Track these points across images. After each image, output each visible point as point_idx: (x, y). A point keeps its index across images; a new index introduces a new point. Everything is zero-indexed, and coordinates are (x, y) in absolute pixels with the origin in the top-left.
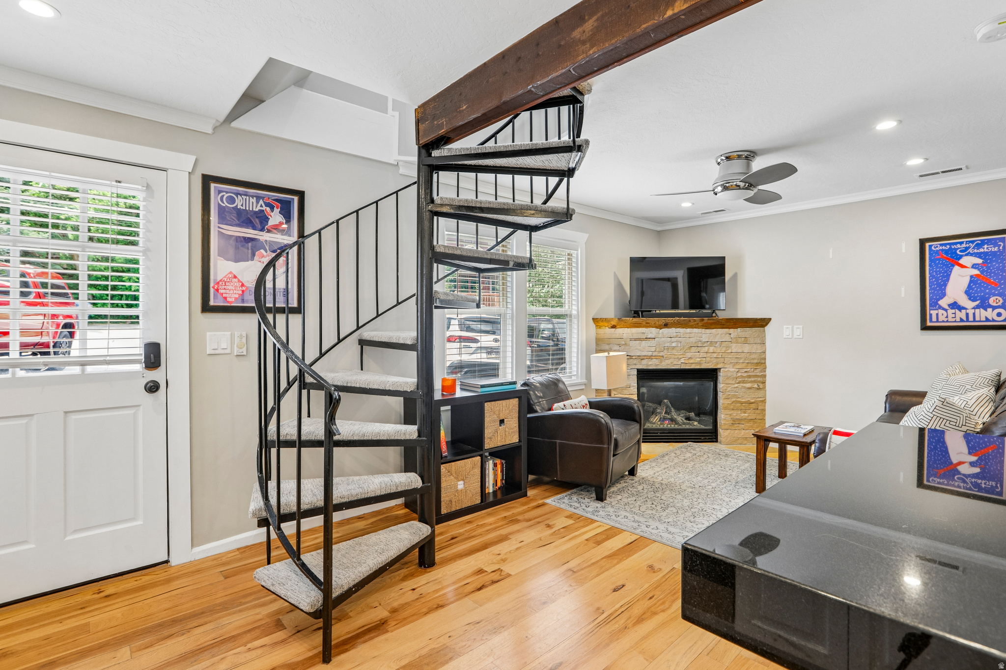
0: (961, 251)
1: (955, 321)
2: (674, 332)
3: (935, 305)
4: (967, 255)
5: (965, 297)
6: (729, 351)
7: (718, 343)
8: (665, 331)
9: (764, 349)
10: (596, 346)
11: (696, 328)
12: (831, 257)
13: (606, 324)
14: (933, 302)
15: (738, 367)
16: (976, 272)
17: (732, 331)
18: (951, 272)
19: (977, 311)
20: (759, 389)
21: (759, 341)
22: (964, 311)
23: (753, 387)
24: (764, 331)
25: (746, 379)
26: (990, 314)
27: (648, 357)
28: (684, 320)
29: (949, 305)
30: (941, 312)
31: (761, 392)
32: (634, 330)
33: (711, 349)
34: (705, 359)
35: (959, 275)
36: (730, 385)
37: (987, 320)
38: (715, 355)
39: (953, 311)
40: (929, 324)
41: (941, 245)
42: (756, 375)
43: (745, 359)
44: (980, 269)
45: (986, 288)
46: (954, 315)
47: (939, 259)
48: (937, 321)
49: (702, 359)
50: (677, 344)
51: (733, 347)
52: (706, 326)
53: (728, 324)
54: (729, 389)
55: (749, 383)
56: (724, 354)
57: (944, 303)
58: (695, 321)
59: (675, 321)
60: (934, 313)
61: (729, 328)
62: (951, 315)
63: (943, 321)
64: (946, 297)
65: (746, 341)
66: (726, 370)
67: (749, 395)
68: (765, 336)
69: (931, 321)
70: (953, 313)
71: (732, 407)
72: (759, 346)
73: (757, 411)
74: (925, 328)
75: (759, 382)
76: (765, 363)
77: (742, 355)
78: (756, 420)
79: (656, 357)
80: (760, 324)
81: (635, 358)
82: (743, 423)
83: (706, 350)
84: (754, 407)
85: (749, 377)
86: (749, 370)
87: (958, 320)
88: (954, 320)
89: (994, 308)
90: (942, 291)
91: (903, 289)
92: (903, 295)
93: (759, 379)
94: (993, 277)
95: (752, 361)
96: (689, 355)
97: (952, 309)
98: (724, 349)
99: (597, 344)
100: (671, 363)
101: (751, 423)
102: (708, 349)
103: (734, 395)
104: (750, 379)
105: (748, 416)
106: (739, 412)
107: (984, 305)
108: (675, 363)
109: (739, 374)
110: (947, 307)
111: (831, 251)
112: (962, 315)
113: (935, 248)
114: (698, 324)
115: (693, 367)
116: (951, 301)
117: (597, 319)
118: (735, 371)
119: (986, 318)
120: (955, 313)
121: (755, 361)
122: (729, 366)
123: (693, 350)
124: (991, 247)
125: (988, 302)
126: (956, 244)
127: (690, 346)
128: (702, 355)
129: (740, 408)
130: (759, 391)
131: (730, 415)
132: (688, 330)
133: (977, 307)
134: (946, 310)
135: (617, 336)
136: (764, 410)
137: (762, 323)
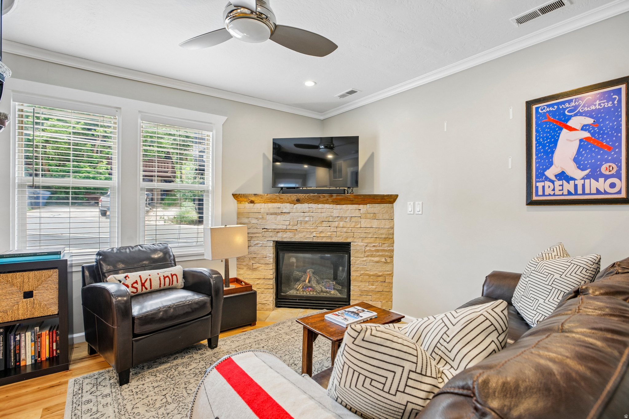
0: (568, 112)
1: (563, 195)
2: (307, 207)
3: (541, 176)
4: (576, 115)
5: (573, 165)
6: (359, 226)
7: (348, 218)
8: (299, 206)
9: (392, 225)
10: (237, 219)
11: (327, 203)
12: (445, 130)
13: (245, 200)
14: (540, 173)
15: (367, 241)
16: (586, 134)
17: (361, 207)
18: (558, 137)
19: (587, 181)
20: (386, 263)
21: (387, 217)
22: (572, 182)
23: (381, 261)
24: (393, 208)
25: (375, 253)
26: (602, 185)
27: (283, 231)
28: (314, 196)
29: (556, 176)
30: (547, 183)
31: (389, 265)
32: (270, 205)
33: (341, 224)
34: (335, 233)
35: (568, 140)
36: (359, 259)
37: (598, 192)
38: (345, 230)
39: (560, 183)
40: (535, 198)
41: (548, 106)
42: (384, 250)
43: (374, 234)
44: (591, 130)
45: (598, 153)
46: (561, 188)
47: (546, 123)
48: (544, 195)
49: (333, 233)
50: (310, 218)
51: (362, 223)
52: (335, 202)
53: (357, 200)
54: (358, 262)
55: (377, 257)
56: (353, 229)
57: (550, 173)
58: (324, 197)
59: (306, 197)
60: (540, 185)
61: (359, 204)
62: (558, 188)
63: (550, 195)
64: (553, 167)
65: (375, 216)
66: (356, 244)
67: (377, 268)
68: (393, 212)
69: (537, 195)
70: (560, 185)
71: (360, 279)
72: (387, 222)
73: (384, 284)
74: (531, 203)
75: (387, 256)
76: (393, 238)
77: (371, 230)
78: (383, 293)
79: (290, 231)
80: (388, 200)
81: (271, 231)
82: (370, 294)
83: (337, 225)
84: (382, 280)
85: (378, 251)
86: (377, 244)
87: (566, 192)
88: (561, 193)
89: (607, 177)
90: (549, 160)
91: (510, 160)
92: (510, 167)
93: (387, 253)
94: (606, 139)
95: (380, 236)
96: (320, 229)
97: (559, 180)
98: (353, 224)
99: (238, 218)
100: (304, 236)
101: (379, 295)
102: (339, 224)
103: (363, 268)
104: (378, 254)
105: (376, 288)
106: (367, 284)
107: (595, 175)
108: (308, 236)
109: (368, 248)
110: (553, 178)
111: (445, 124)
112: (570, 186)
113: (542, 110)
114: (328, 200)
115: (324, 240)
116: (558, 171)
117: (236, 194)
118: (363, 245)
119: (597, 189)
120: (562, 185)
121: (383, 236)
122: (358, 240)
123: (325, 224)
124: (604, 103)
125: (600, 171)
126: (564, 103)
127: (321, 220)
128: (332, 229)
129: (368, 280)
130: (386, 265)
131: (359, 286)
132: (320, 206)
133: (587, 177)
134: (553, 182)
135: (255, 211)
136: (391, 283)
137: (390, 199)
